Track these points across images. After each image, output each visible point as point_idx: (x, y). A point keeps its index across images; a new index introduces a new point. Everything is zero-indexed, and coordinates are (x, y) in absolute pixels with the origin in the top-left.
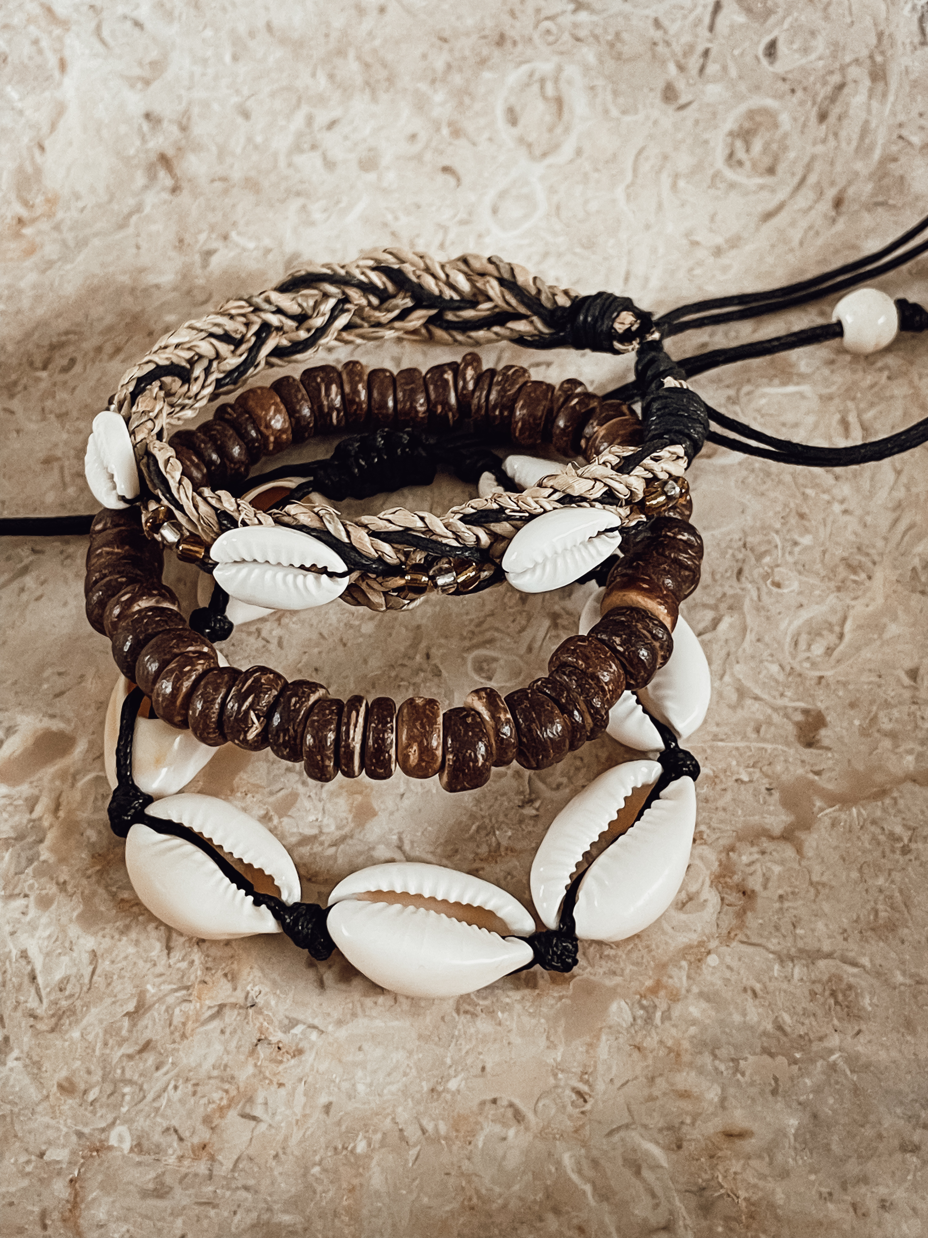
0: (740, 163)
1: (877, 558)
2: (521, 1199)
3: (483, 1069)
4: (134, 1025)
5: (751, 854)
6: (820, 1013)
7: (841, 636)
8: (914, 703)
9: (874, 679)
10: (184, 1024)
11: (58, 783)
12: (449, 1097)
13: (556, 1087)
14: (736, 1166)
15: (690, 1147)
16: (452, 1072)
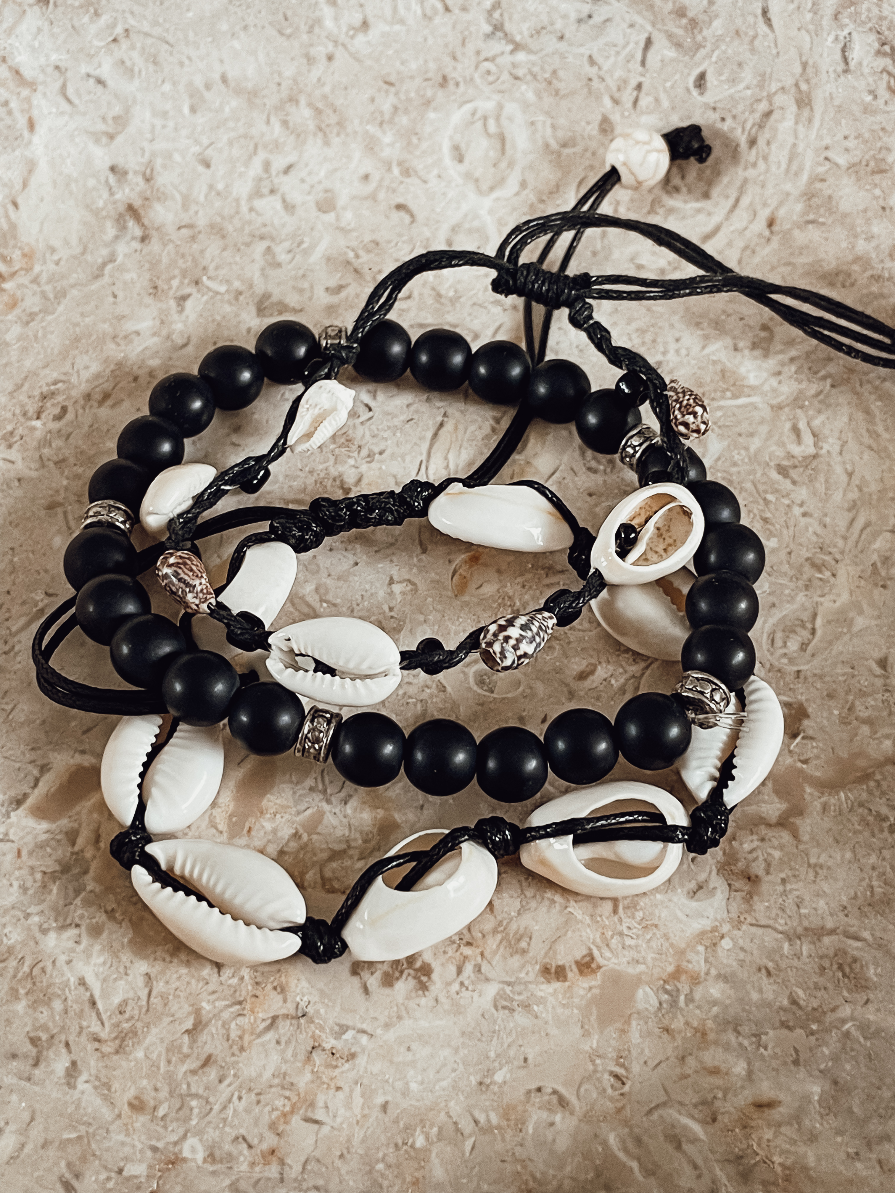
0: (676, 189)
1: (838, 557)
2: (572, 1179)
3: (526, 1060)
4: (193, 1041)
5: (752, 841)
6: (830, 986)
7: (813, 632)
8: (887, 691)
9: (849, 670)
10: (241, 1038)
11: (95, 815)
12: (496, 1089)
13: (595, 1071)
14: (768, 1134)
15: (724, 1120)
16: (496, 1064)
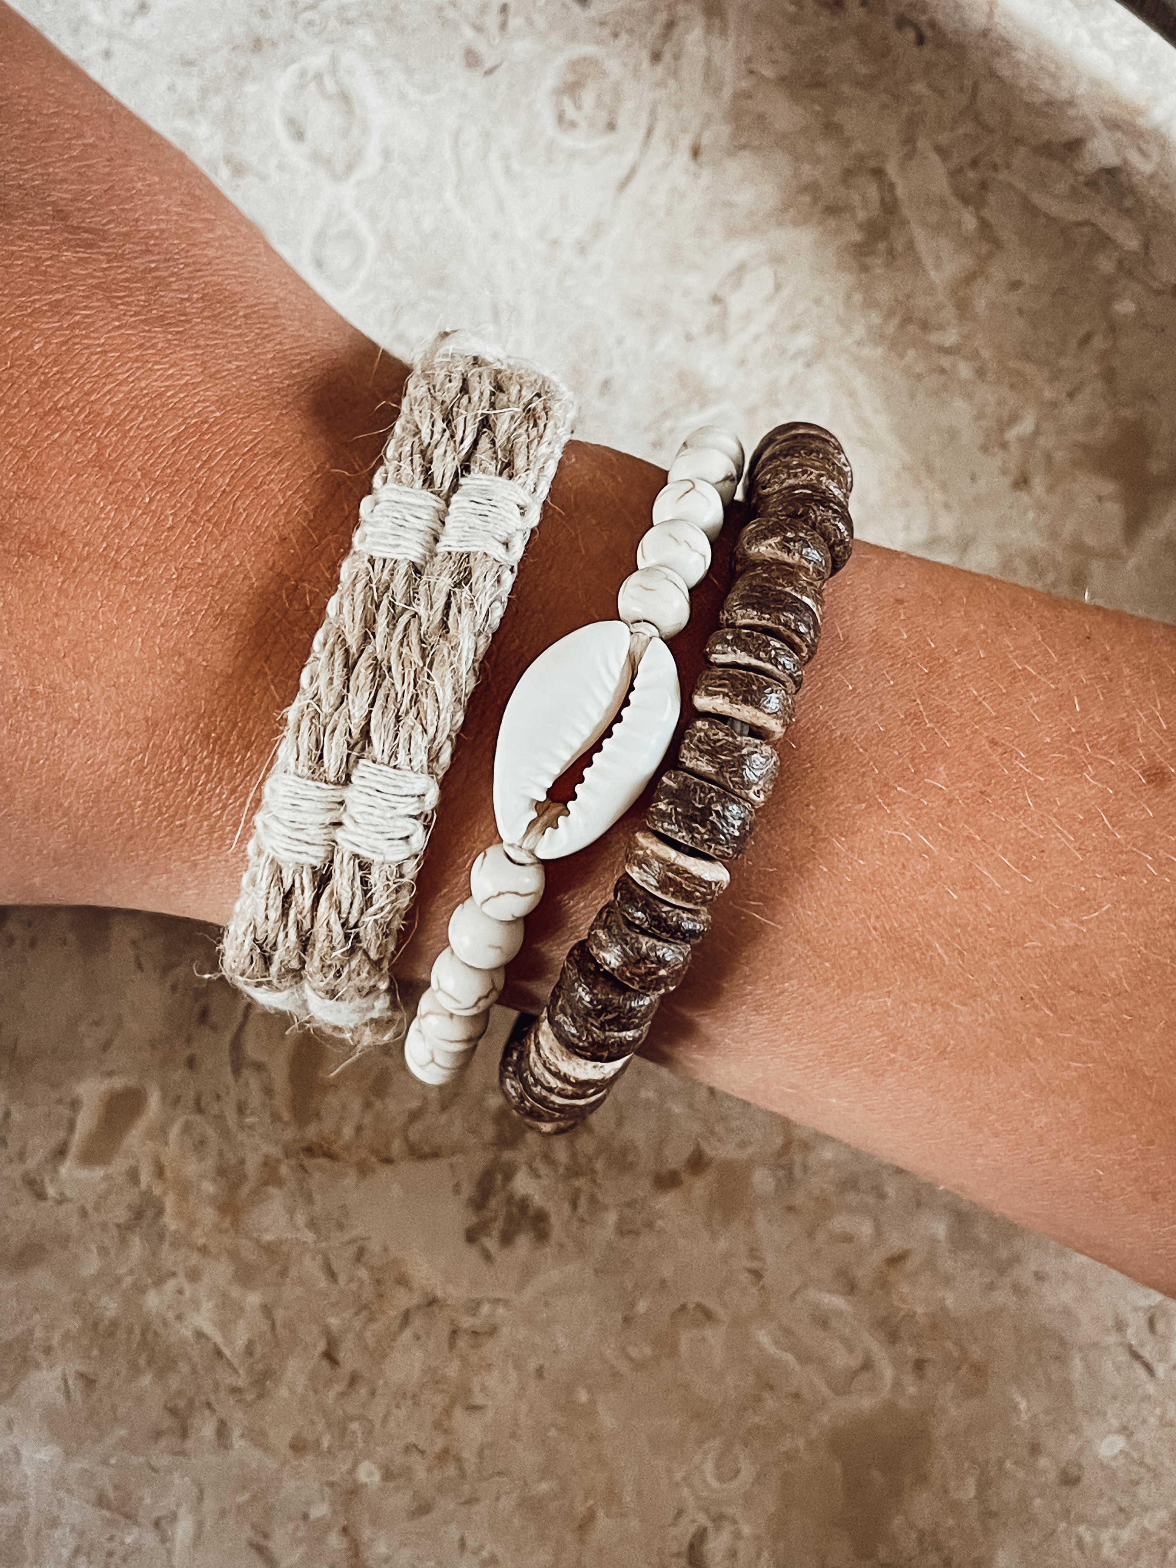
0: (573, 124)
2: (737, 1389)
3: (663, 1281)
10: (379, 1343)
11: (149, 1145)
12: (642, 1320)
15: (862, 1285)
16: (636, 1295)
